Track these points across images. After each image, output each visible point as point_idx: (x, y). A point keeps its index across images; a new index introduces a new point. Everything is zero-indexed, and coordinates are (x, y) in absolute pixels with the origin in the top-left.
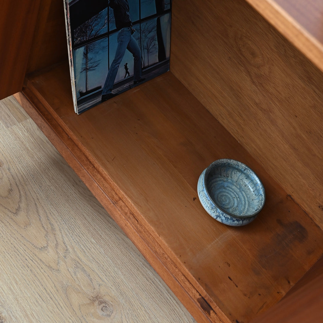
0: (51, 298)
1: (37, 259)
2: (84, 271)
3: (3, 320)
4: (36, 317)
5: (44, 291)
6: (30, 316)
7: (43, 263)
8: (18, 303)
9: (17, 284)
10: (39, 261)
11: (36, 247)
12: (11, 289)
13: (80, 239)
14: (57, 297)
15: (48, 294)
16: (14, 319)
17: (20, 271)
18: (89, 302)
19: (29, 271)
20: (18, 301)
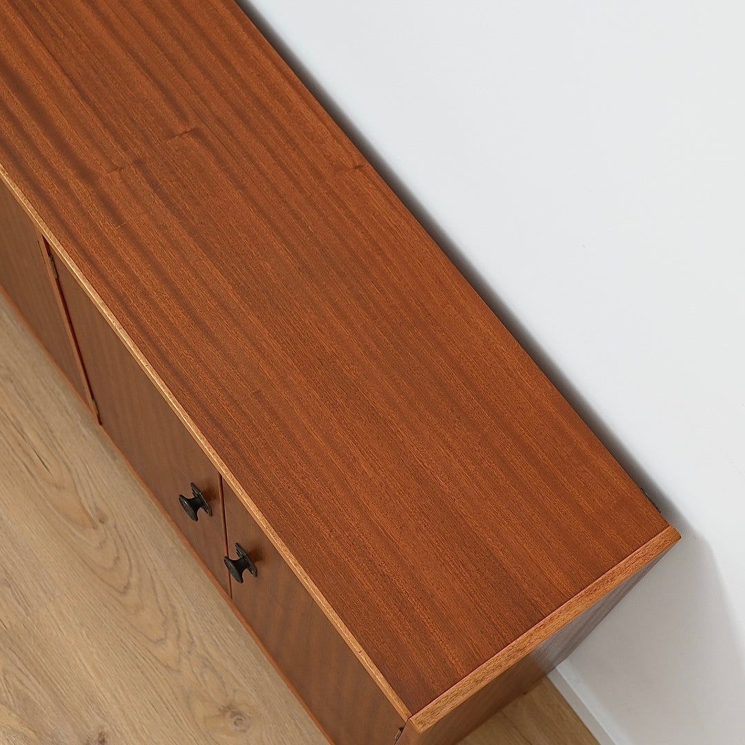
0: (167, 708)
1: (151, 657)
3: (105, 737)
4: (147, 732)
5: (159, 699)
6: (139, 731)
7: (159, 661)
8: (124, 715)
9: (123, 690)
10: (153, 660)
11: (150, 640)
12: (115, 696)
13: (212, 626)
14: (175, 707)
15: (164, 703)
16: (118, 735)
17: (128, 673)
18: (218, 713)
19: (139, 672)
20: (124, 712)
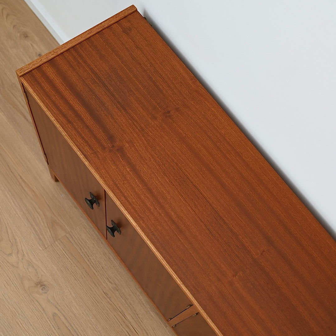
2: (33, 267)
